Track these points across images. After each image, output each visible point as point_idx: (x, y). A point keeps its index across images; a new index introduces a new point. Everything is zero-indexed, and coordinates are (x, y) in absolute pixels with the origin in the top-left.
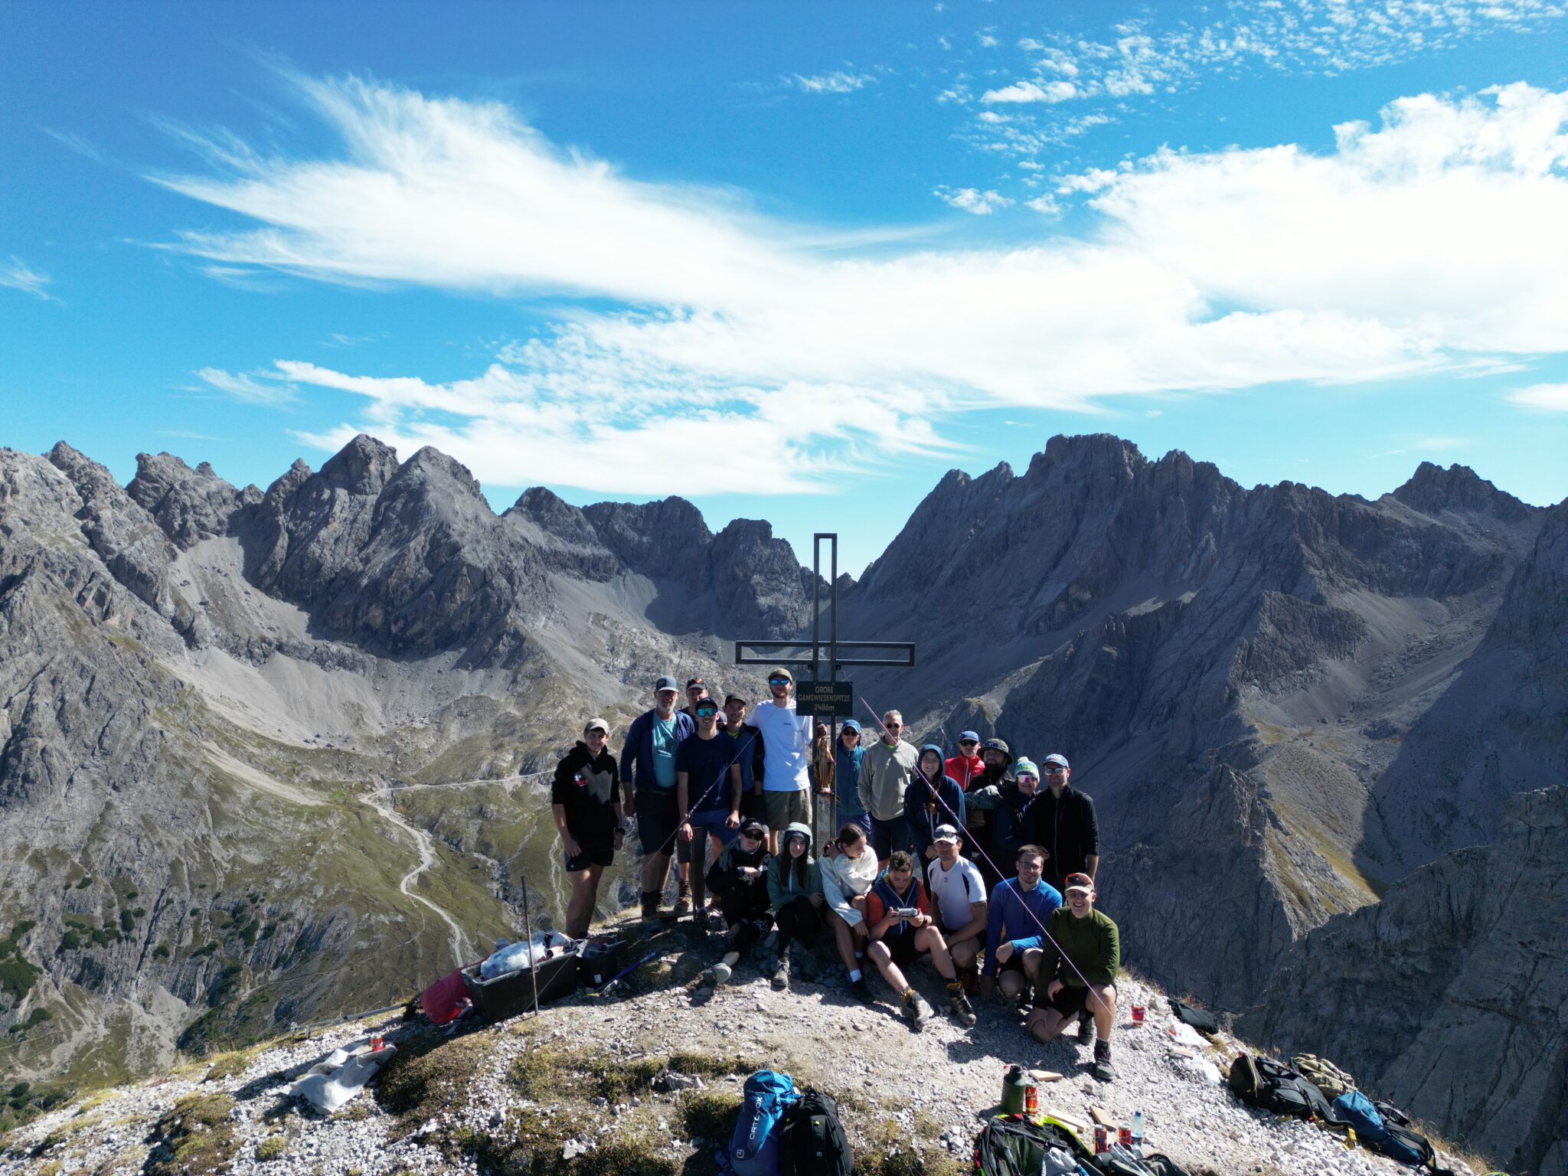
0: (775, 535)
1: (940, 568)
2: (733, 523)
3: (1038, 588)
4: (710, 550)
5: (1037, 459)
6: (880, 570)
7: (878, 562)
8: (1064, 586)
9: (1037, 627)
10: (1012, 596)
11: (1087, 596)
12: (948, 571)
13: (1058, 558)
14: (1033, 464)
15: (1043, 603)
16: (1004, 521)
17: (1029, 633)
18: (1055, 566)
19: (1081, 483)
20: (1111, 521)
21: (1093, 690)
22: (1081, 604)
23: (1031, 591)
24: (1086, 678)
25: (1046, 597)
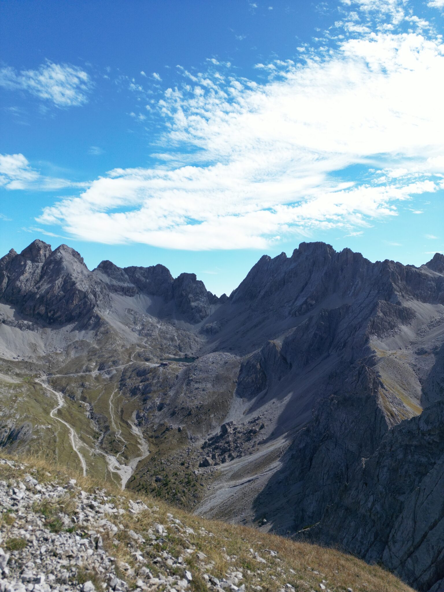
0: (197, 280)
1: (260, 292)
2: (182, 274)
3: (296, 300)
4: (173, 284)
5: (296, 251)
6: (237, 293)
7: (237, 289)
8: (305, 298)
9: (295, 314)
10: (286, 302)
11: (314, 302)
12: (262, 293)
13: (303, 288)
14: (294, 253)
15: (298, 305)
16: (283, 274)
17: (292, 316)
18: (302, 291)
19: (312, 260)
20: (323, 274)
21: (316, 338)
22: (311, 305)
23: (293, 300)
24: (313, 333)
25: (299, 303)
